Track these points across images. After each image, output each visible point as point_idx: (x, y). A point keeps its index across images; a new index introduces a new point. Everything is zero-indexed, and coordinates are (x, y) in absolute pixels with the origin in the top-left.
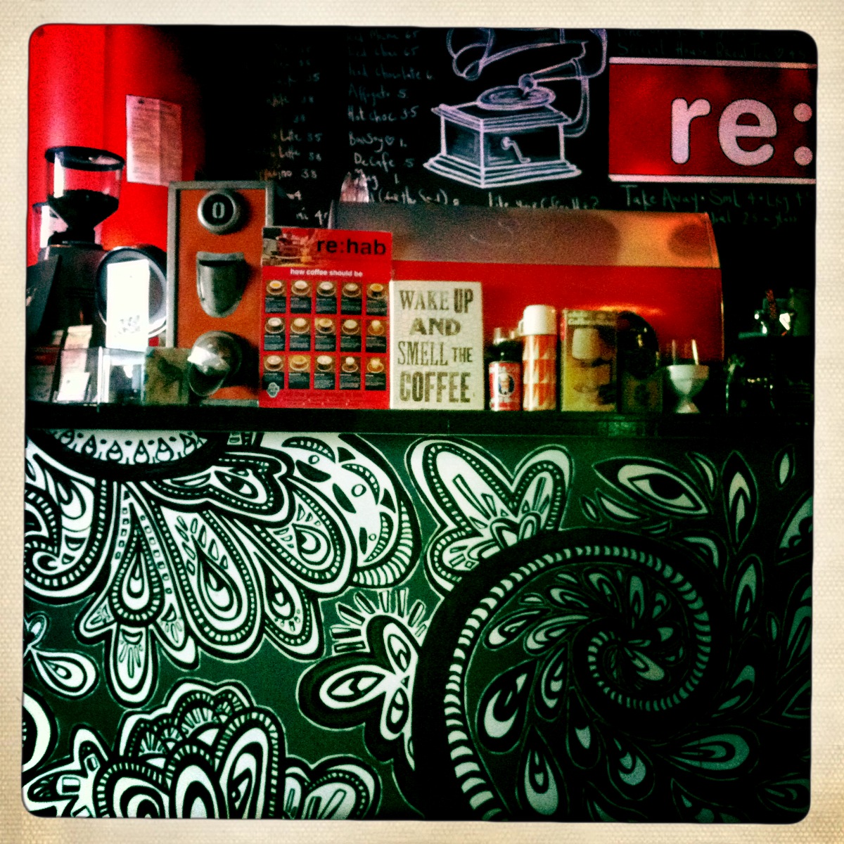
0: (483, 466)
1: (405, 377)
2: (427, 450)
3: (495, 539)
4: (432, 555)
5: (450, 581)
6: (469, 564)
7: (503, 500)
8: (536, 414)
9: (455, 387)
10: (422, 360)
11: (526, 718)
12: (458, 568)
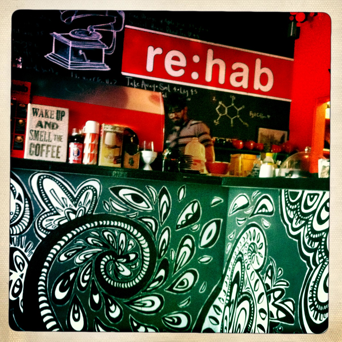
0: (63, 185)
1: (32, 145)
2: (39, 177)
3: (66, 217)
4: (38, 222)
5: (45, 233)
6: (54, 227)
7: (71, 200)
8: (88, 166)
9: (54, 152)
10: (40, 139)
11: (73, 291)
12: (49, 228)
